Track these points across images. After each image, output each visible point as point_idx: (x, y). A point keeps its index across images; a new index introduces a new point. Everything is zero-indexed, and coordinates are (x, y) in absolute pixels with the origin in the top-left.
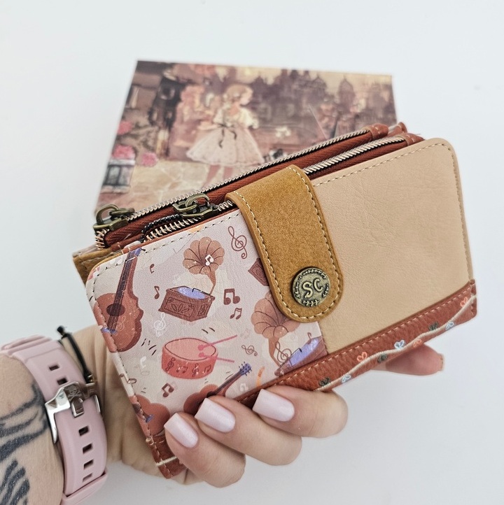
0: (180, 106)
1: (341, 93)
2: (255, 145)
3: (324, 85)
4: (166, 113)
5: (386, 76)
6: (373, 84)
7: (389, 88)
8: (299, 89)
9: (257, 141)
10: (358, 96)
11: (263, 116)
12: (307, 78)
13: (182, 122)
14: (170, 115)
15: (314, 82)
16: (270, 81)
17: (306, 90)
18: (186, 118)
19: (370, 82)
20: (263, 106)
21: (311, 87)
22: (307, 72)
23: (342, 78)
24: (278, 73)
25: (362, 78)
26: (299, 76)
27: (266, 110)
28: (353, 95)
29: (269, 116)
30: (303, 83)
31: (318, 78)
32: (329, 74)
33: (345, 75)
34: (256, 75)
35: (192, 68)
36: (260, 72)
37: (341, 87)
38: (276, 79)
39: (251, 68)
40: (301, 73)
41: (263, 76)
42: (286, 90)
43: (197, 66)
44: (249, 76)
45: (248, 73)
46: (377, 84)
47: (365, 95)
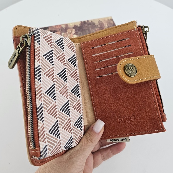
1: (99, 24)
3: (94, 23)
5: (110, 17)
6: (107, 20)
7: (112, 20)
10: (104, 24)
15: (91, 23)
16: (79, 26)
17: (89, 26)
19: (107, 19)
20: (79, 33)
22: (88, 21)
25: (104, 19)
30: (88, 24)
31: (92, 21)
32: (94, 20)
33: (99, 19)
34: (74, 25)
37: (99, 23)
38: (80, 24)
39: (72, 23)
40: (87, 21)
41: (76, 25)
42: (84, 27)
43: (55, 26)
44: (72, 25)
45: (71, 25)
46: (109, 20)
47: (106, 23)
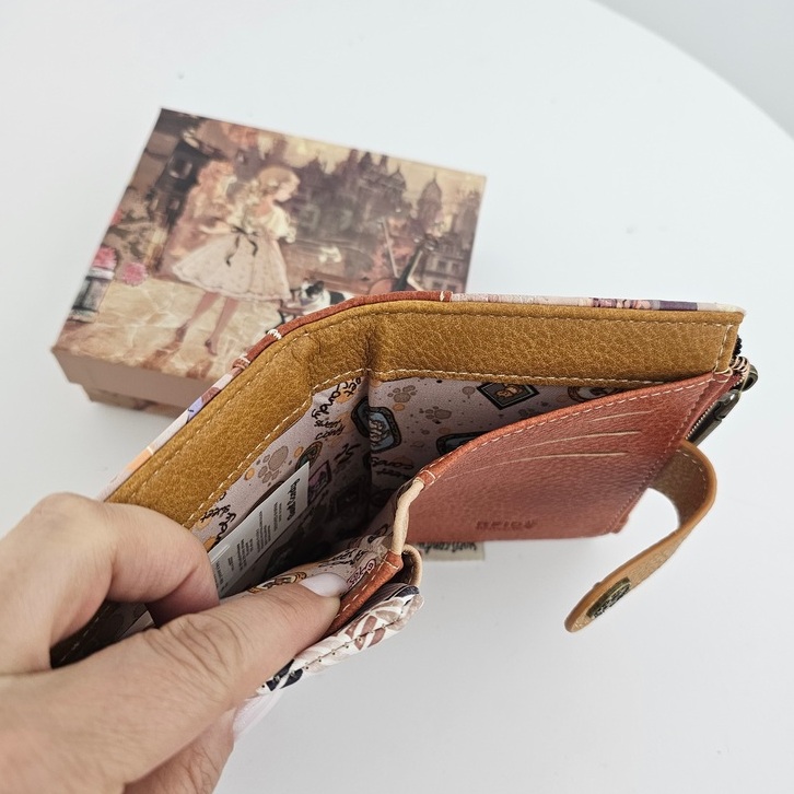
0: (194, 191)
1: (421, 202)
2: (282, 268)
3: (403, 185)
4: (170, 202)
6: (471, 193)
8: (367, 187)
9: (287, 262)
10: (445, 209)
11: (304, 224)
12: (382, 171)
13: (191, 218)
14: (176, 205)
15: (390, 178)
16: (329, 169)
17: (375, 190)
18: (198, 213)
19: (468, 188)
20: (309, 207)
21: (384, 186)
22: (384, 159)
23: (431, 177)
24: (343, 156)
25: (459, 180)
26: (372, 165)
27: (311, 214)
28: (438, 207)
29: (313, 226)
30: (373, 178)
31: (398, 171)
33: (437, 169)
34: (311, 156)
35: (226, 131)
36: (319, 152)
37: (425, 191)
38: (338, 166)
39: (307, 142)
40: (376, 160)
41: (321, 160)
42: (348, 186)
43: (235, 127)
44: (300, 155)
45: (301, 149)
47: (455, 209)
